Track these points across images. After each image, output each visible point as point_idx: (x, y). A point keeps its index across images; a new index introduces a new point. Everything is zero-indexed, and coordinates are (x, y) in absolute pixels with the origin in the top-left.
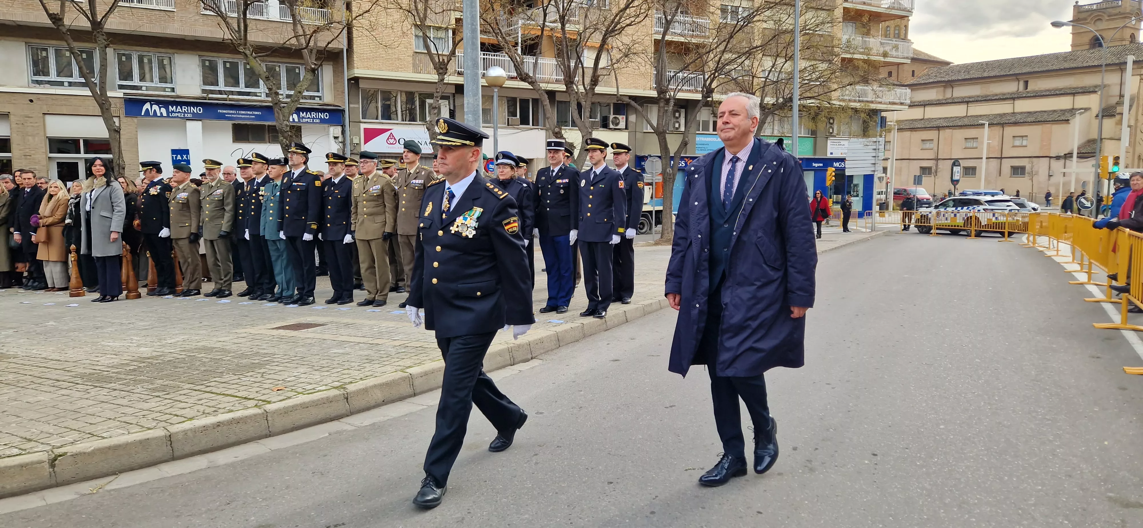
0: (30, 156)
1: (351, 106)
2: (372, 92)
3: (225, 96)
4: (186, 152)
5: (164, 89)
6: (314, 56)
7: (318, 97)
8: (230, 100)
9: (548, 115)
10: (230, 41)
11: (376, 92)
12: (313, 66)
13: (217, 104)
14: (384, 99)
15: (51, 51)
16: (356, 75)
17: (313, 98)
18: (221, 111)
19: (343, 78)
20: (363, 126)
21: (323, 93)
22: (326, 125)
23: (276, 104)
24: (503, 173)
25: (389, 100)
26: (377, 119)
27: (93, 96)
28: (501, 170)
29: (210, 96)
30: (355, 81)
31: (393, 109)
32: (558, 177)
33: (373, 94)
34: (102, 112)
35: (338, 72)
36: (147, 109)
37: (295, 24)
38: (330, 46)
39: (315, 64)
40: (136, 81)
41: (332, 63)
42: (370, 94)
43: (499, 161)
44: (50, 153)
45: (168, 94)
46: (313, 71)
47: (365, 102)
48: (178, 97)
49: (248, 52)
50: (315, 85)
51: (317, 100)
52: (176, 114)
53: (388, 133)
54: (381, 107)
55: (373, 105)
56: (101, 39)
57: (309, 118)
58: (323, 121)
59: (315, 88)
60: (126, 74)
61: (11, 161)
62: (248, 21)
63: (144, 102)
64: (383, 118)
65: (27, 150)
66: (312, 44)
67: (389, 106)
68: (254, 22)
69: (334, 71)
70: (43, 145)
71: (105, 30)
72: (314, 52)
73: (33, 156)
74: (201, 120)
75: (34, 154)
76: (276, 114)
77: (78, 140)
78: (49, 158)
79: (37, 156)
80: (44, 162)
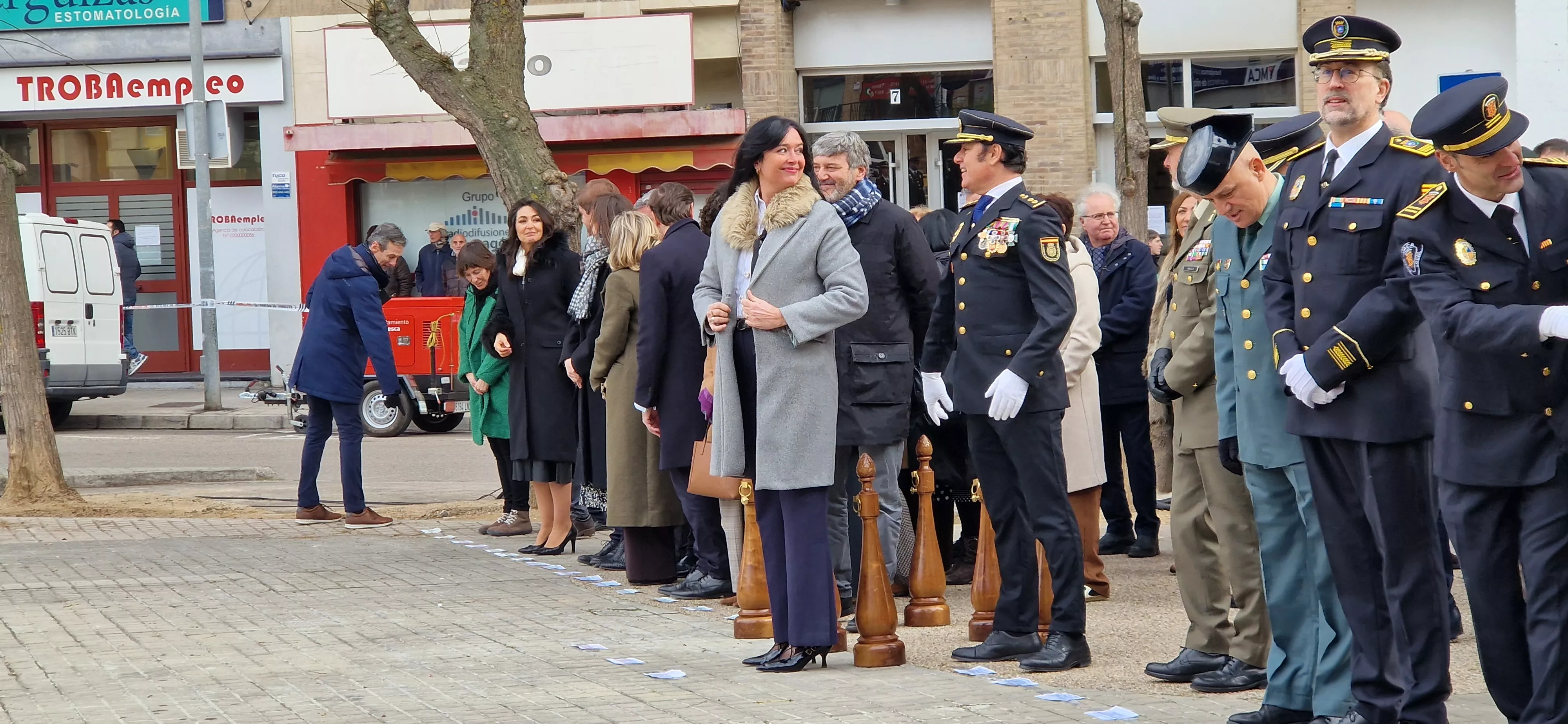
0: (1043, 123)
44: (1098, 111)
65: (1036, 106)
70: (1078, 86)
73: (1050, 123)
75: (1053, 118)
77: (1178, 64)
78: (1096, 127)
79: (1060, 124)
80: (1080, 144)
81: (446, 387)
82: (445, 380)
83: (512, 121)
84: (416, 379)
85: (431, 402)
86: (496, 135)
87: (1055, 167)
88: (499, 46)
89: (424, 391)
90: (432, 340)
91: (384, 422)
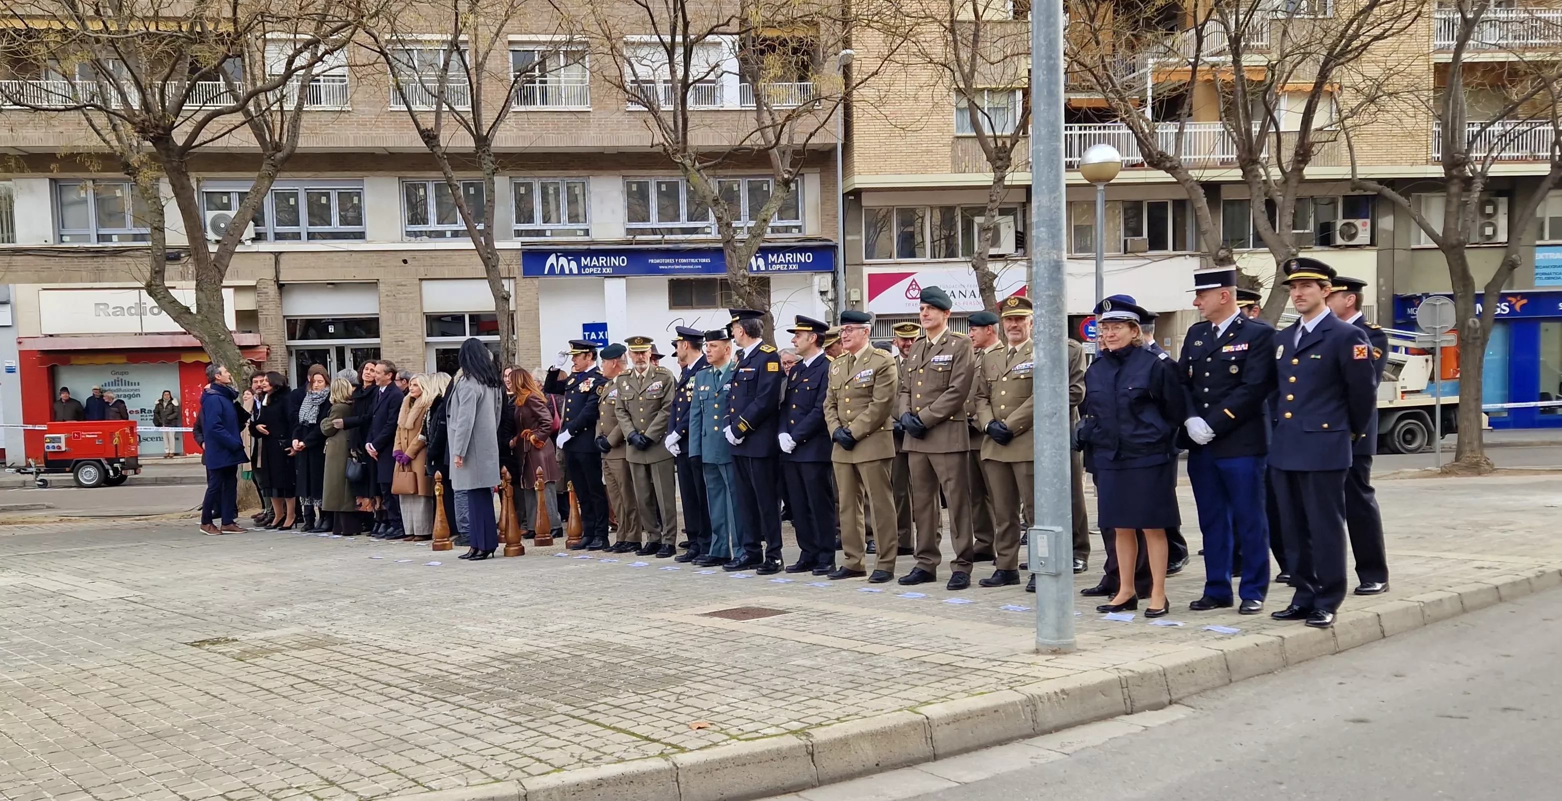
1: (848, 238)
2: (882, 213)
3: (659, 237)
4: (603, 327)
5: (574, 233)
6: (788, 160)
7: (796, 227)
8: (667, 242)
9: (1204, 227)
10: (661, 149)
11: (889, 212)
12: (786, 176)
13: (648, 250)
14: (903, 223)
15: (430, 188)
16: (857, 186)
17: (787, 229)
18: (652, 261)
19: (836, 192)
20: (867, 271)
21: (804, 221)
22: (808, 274)
23: (728, 242)
24: (1115, 338)
25: (912, 224)
26: (890, 257)
27: (477, 249)
28: (1109, 333)
29: (638, 238)
30: (855, 196)
31: (918, 239)
32: (1226, 340)
33: (884, 217)
34: (488, 271)
35: (827, 184)
36: (552, 264)
37: (759, 110)
38: (813, 140)
39: (790, 172)
40: (538, 224)
41: (818, 170)
42: (879, 217)
43: (1106, 315)
44: (428, 335)
45: (580, 239)
46: (787, 183)
47: (872, 231)
48: (593, 243)
49: (688, 162)
50: (791, 208)
51: (795, 233)
52: (591, 270)
53: (909, 280)
54: (899, 236)
55: (883, 236)
56: (488, 164)
57: (781, 263)
58: (803, 267)
59: (793, 213)
60: (524, 215)
61: (379, 349)
62: (688, 114)
63: (548, 254)
64: (901, 255)
65: (400, 334)
66: (784, 141)
67: (912, 235)
68: (698, 115)
69: (822, 183)
70: (419, 325)
71: (492, 150)
72: (789, 152)
73: (406, 341)
74: (624, 277)
75: (407, 339)
76: (728, 258)
77: (464, 316)
78: (426, 343)
79: (411, 342)
80: (420, 350)
81: (123, 463)
82: (122, 460)
83: (223, 337)
84: (106, 459)
85: (116, 470)
86: (214, 343)
87: (408, 361)
88: (212, 302)
89: (112, 465)
90: (116, 441)
91: (92, 480)
